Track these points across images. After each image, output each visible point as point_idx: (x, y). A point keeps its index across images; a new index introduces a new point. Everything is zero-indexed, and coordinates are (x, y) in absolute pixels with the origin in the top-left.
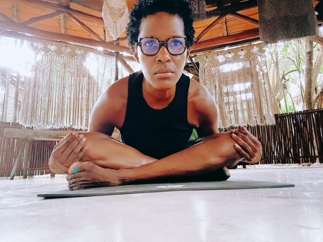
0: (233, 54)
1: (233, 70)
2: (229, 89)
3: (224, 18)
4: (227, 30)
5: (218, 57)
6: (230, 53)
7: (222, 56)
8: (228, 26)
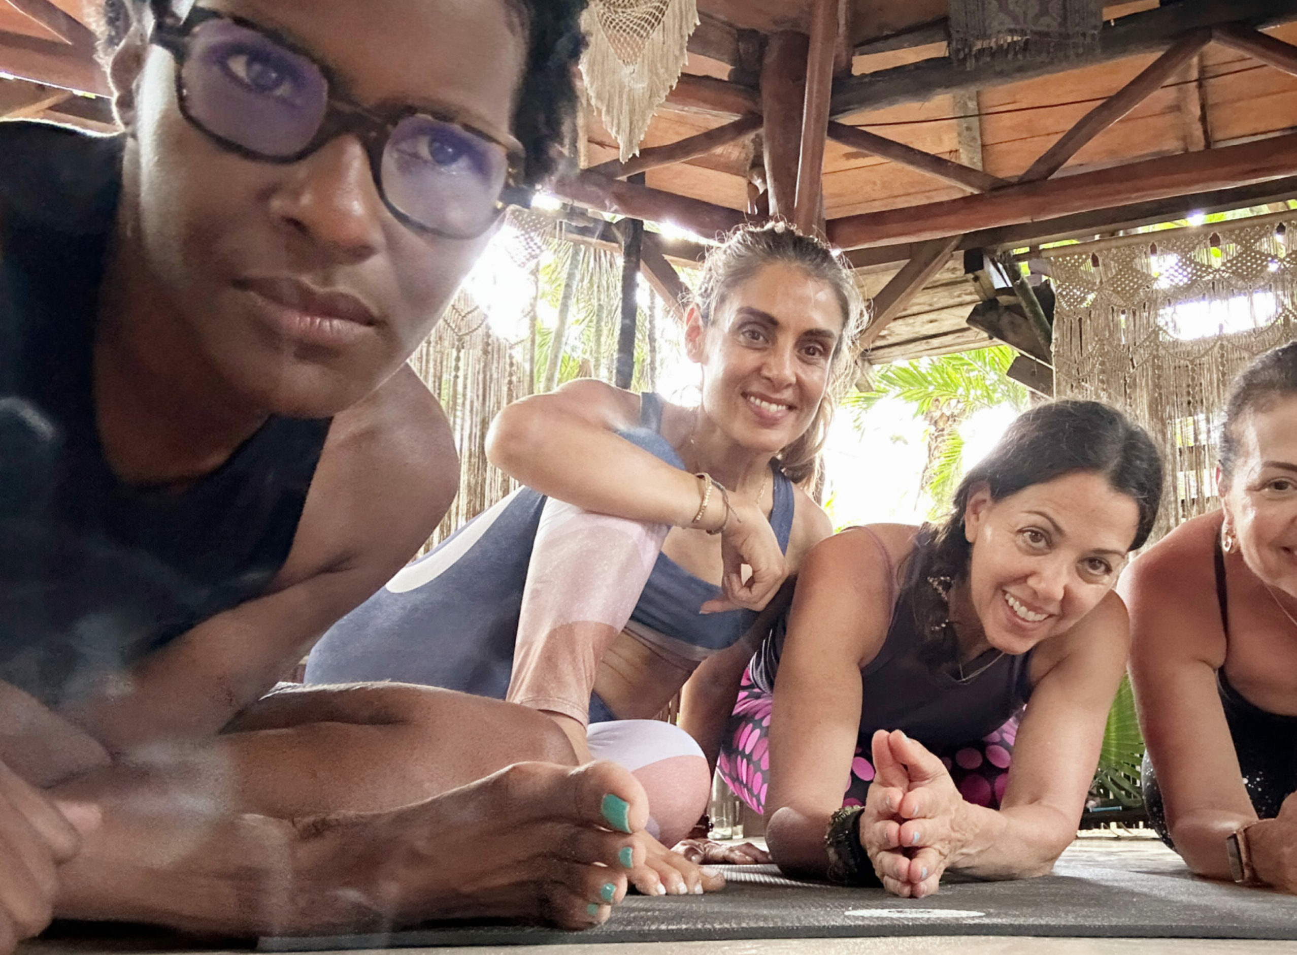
0: (1233, 249)
1: (1229, 331)
2: (1203, 426)
3: (1195, 60)
4: (1203, 119)
5: (1153, 259)
6: (1215, 241)
7: (1173, 259)
8: (1212, 99)
